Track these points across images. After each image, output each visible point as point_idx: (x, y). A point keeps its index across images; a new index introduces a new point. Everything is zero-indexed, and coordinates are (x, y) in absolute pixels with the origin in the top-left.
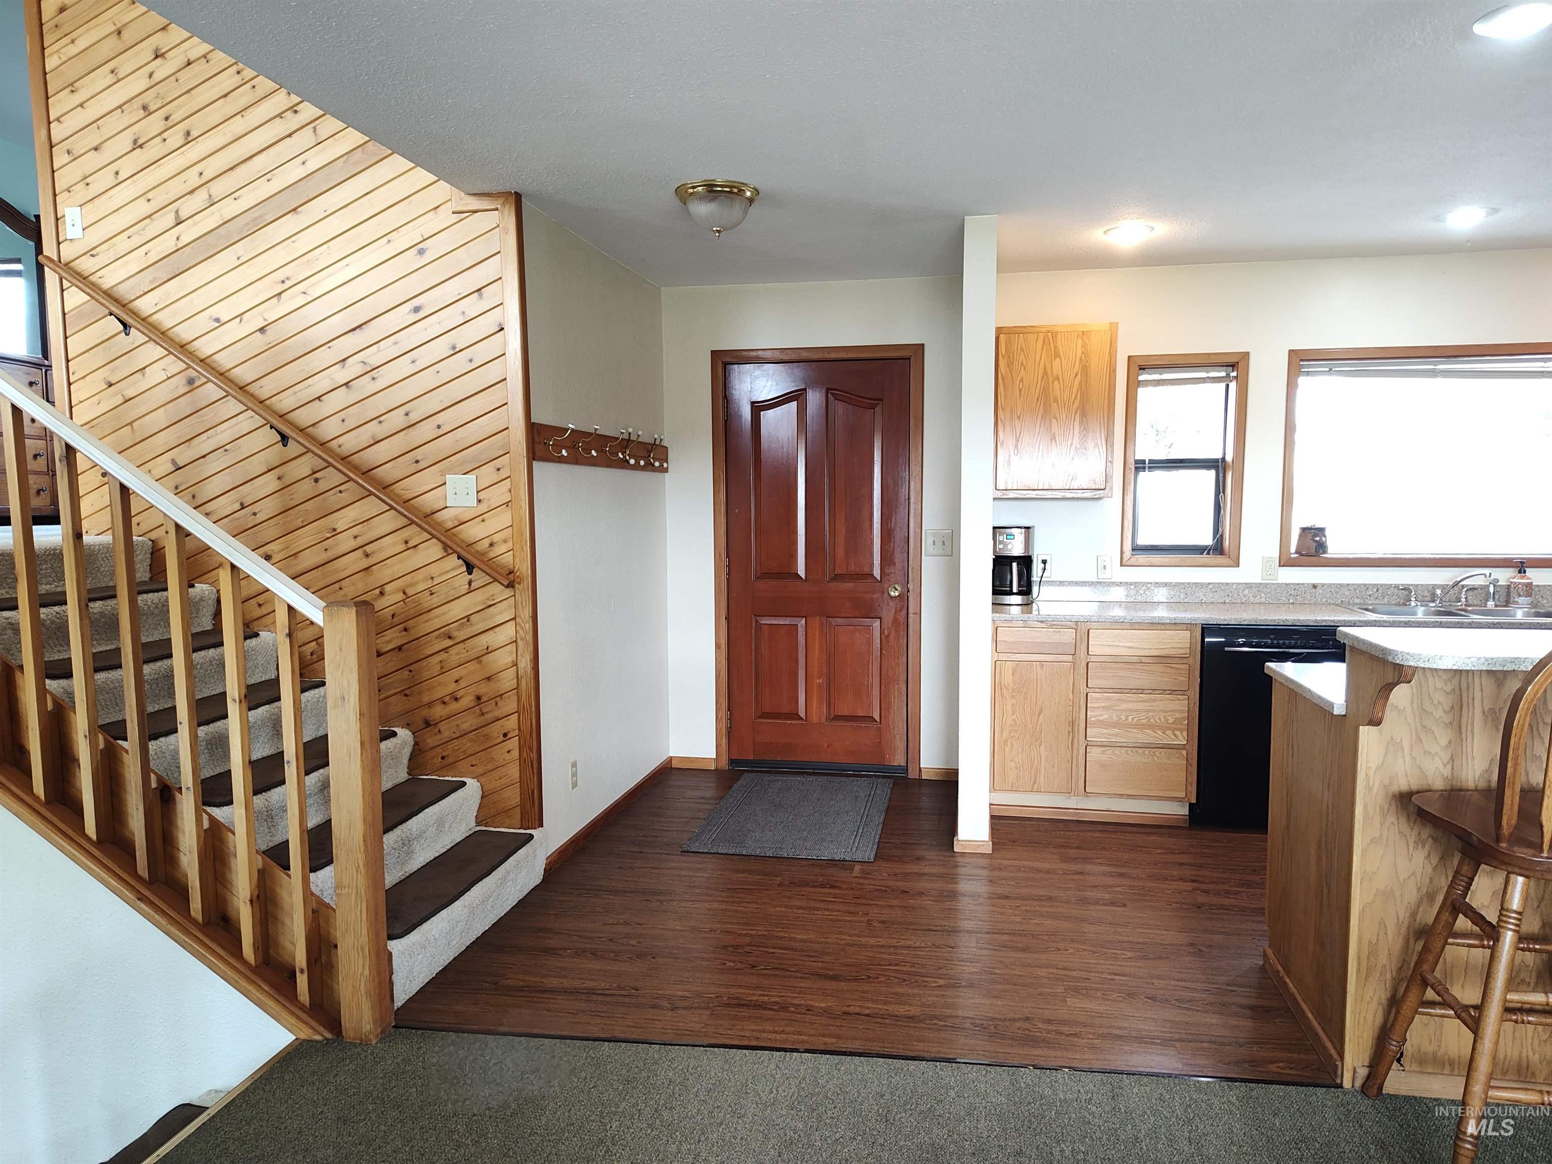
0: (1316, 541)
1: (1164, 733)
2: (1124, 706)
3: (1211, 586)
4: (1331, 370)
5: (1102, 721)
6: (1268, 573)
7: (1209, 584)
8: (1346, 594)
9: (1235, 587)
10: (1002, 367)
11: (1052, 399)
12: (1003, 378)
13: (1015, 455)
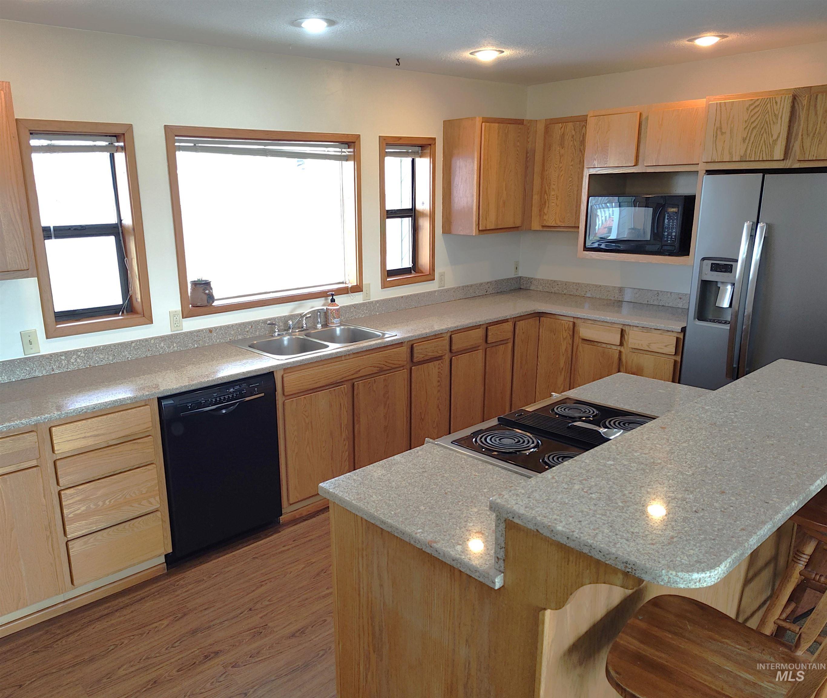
0: (206, 294)
1: (140, 504)
2: (100, 493)
3: (133, 345)
5: (80, 514)
6: (175, 325)
7: (132, 342)
8: (232, 333)
9: (152, 341)
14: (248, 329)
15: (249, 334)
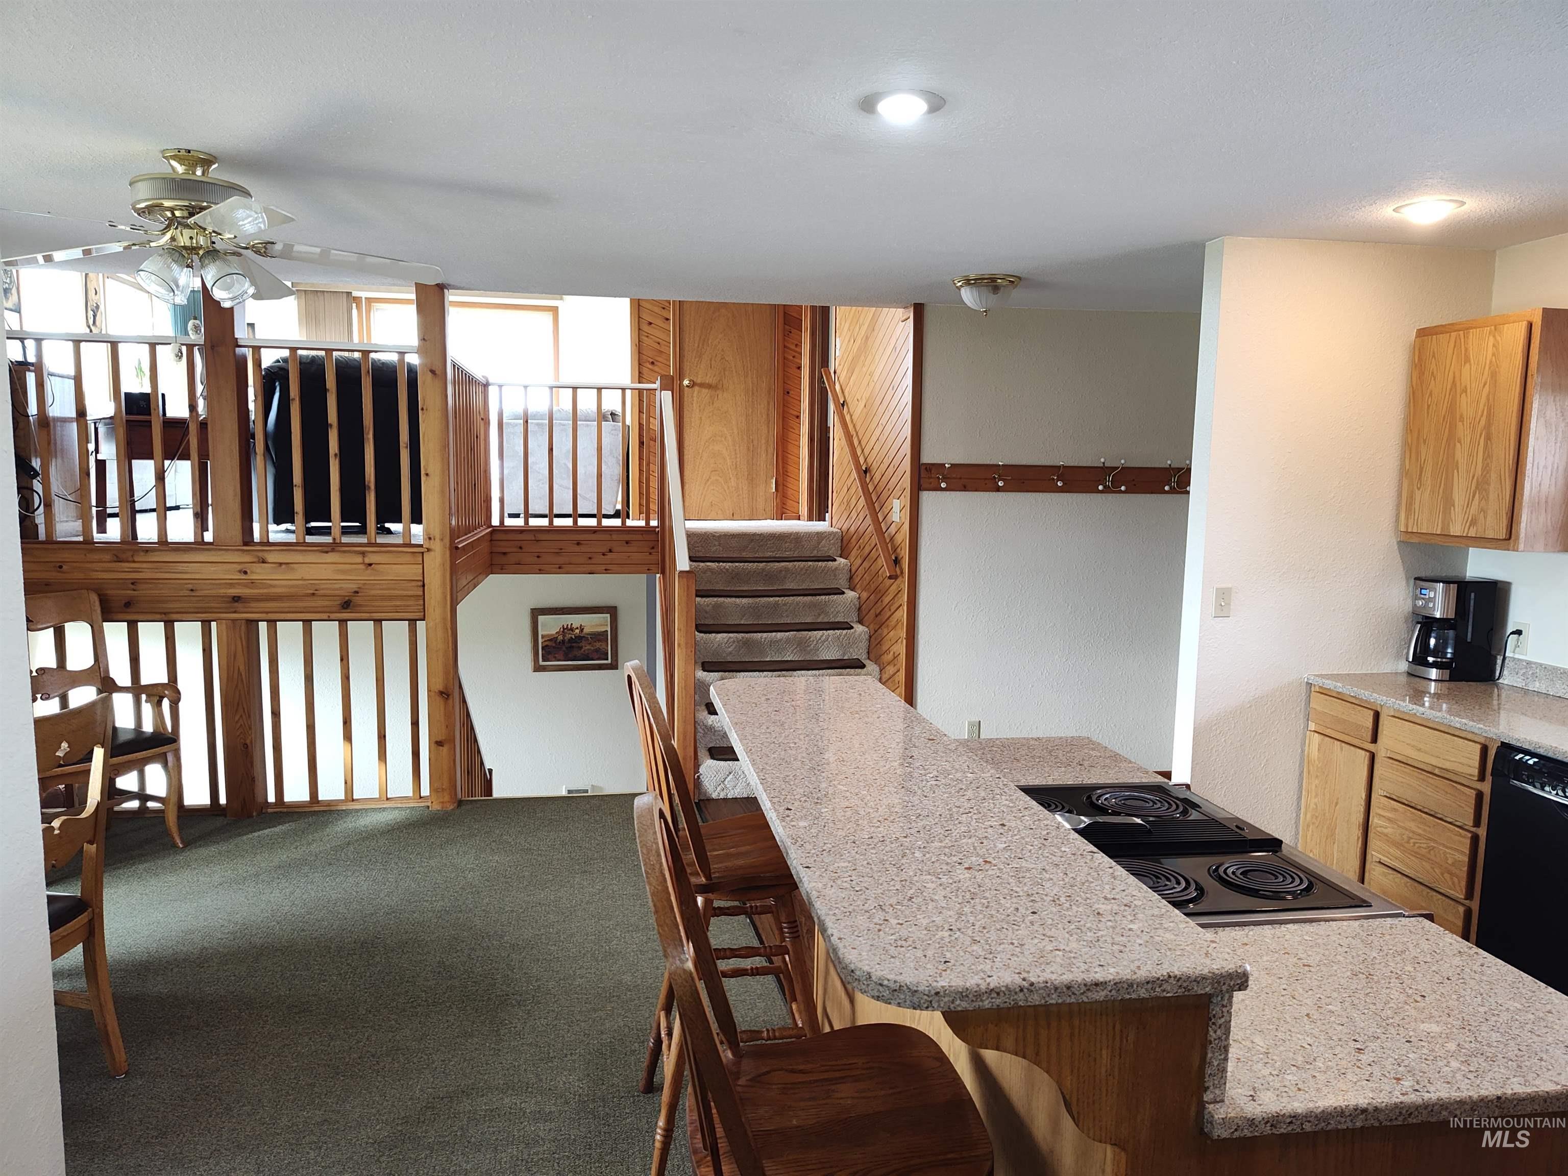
2: (1408, 824)
5: (1386, 835)
10: (1414, 379)
11: (1458, 417)
12: (1414, 393)
13: (1419, 489)
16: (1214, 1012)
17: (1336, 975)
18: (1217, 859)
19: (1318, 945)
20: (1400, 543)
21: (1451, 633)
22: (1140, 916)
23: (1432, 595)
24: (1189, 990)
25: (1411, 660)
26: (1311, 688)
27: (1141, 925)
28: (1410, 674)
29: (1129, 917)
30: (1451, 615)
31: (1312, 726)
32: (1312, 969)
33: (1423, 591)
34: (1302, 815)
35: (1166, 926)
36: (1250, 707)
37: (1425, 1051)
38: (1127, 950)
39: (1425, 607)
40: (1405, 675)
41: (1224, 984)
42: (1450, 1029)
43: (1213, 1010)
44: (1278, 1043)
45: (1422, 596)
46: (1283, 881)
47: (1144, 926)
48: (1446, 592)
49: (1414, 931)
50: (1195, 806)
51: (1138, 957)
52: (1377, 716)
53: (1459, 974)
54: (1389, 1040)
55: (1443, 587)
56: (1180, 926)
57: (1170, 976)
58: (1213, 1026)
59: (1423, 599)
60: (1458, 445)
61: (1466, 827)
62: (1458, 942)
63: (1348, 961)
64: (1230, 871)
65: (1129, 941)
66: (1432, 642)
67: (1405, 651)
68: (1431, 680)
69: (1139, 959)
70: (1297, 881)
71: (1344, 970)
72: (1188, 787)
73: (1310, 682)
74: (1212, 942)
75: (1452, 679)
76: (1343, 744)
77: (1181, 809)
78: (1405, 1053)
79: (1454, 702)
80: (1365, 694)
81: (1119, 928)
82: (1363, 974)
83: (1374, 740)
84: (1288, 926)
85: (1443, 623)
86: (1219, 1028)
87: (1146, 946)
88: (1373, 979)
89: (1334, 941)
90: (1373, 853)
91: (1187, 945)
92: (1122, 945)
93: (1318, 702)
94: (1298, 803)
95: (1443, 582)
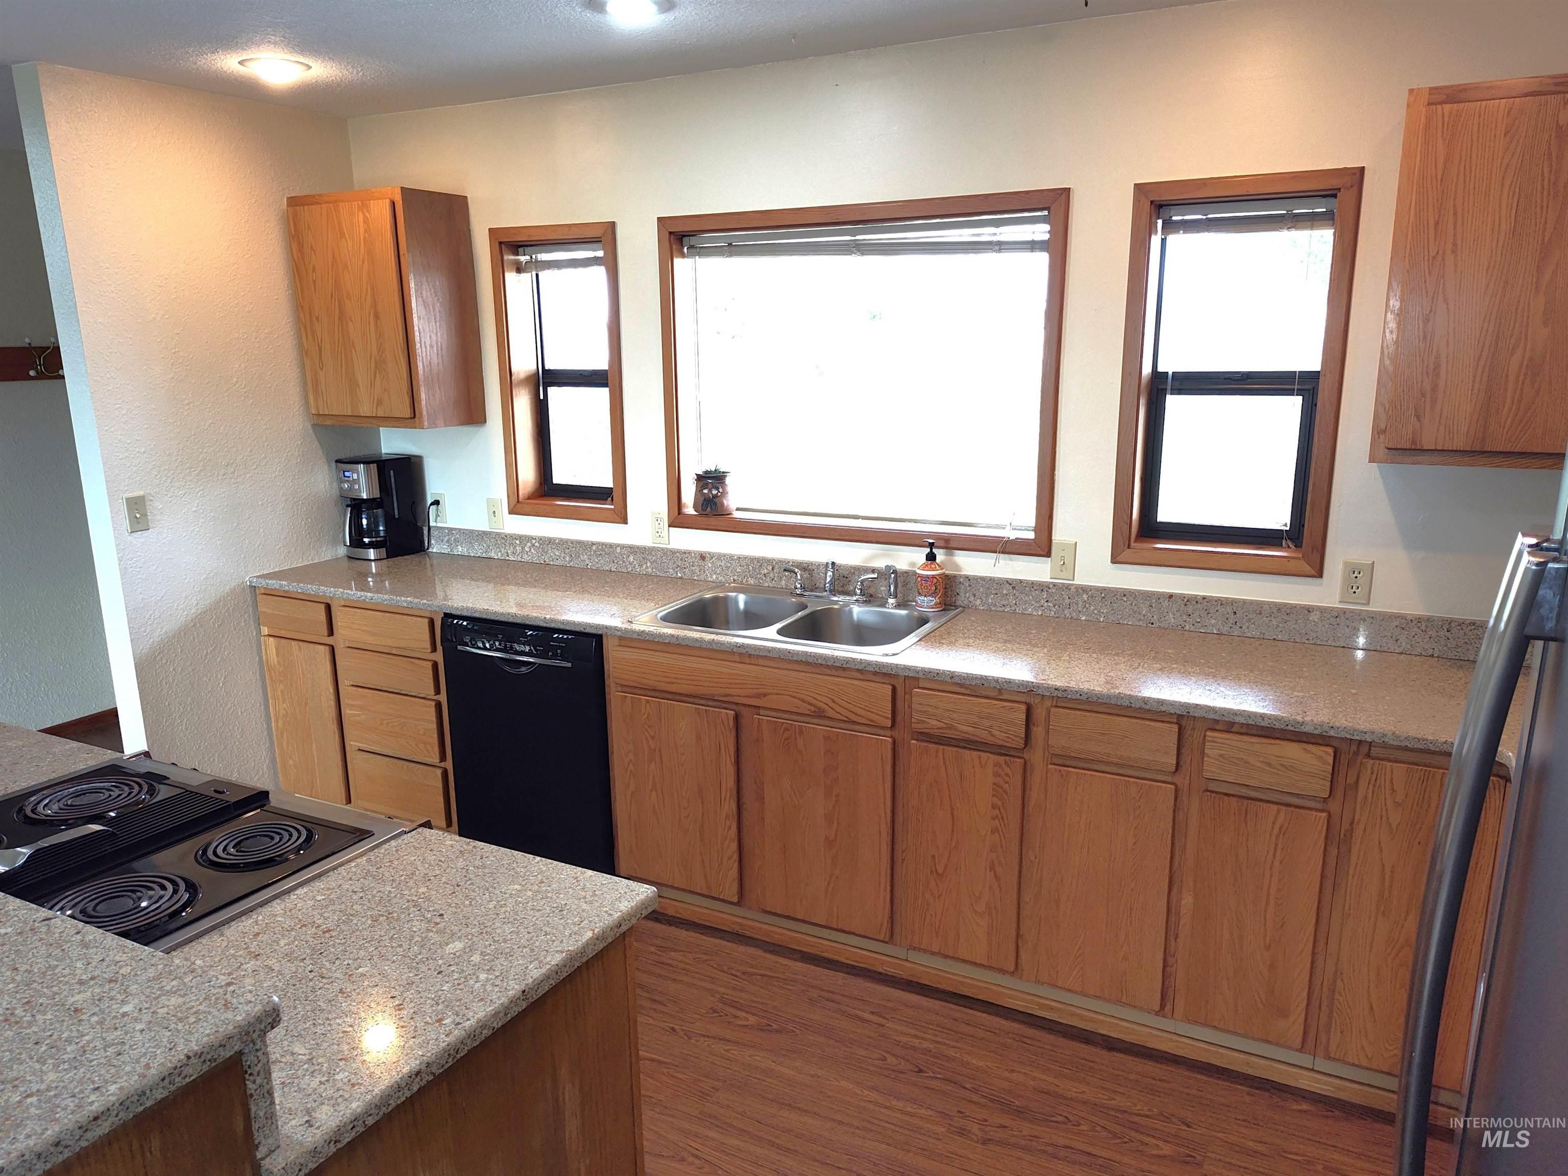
2: (378, 707)
3: (594, 548)
4: (730, 244)
5: (360, 722)
6: (658, 535)
7: (593, 543)
8: (738, 570)
9: (618, 550)
10: (294, 251)
11: (345, 296)
12: (297, 267)
13: (322, 369)
14: (766, 571)
15: (768, 579)
16: (248, 1063)
17: (358, 930)
18: (201, 840)
19: (332, 902)
20: (314, 426)
21: (380, 511)
22: (133, 988)
23: (355, 476)
24: (215, 1060)
25: (348, 544)
26: (255, 590)
27: (136, 1001)
28: (350, 557)
29: (118, 996)
30: (377, 494)
31: (265, 630)
32: (334, 934)
33: (347, 474)
34: (273, 724)
35: (168, 988)
36: (194, 625)
37: (456, 976)
38: (127, 1047)
39: (351, 489)
40: (346, 559)
41: (254, 1031)
42: (472, 939)
43: (246, 1061)
44: (319, 1041)
45: (347, 479)
46: (280, 840)
47: (141, 1002)
48: (368, 473)
49: (418, 846)
50: (161, 779)
51: (144, 1051)
52: (328, 608)
53: (465, 876)
54: (423, 980)
55: (364, 467)
56: (186, 980)
57: (189, 1057)
58: (251, 1077)
59: (348, 481)
60: (350, 323)
61: (429, 697)
62: (457, 841)
63: (365, 907)
64: (220, 851)
65: (126, 1034)
66: (365, 522)
67: (341, 535)
68: (370, 560)
69: (145, 1054)
70: (295, 834)
71: (363, 920)
72: (147, 754)
73: (253, 584)
74: (229, 984)
75: (389, 556)
76: (301, 643)
77: (145, 788)
78: (439, 987)
79: (396, 581)
80: (312, 589)
81: (108, 1019)
82: (383, 915)
83: (331, 633)
84: (298, 892)
85: (371, 503)
86: (258, 1075)
87: (150, 1030)
88: (393, 917)
89: (347, 890)
90: (351, 743)
91: (201, 1004)
92: (117, 1044)
93: (266, 606)
94: (267, 713)
95: (364, 463)
